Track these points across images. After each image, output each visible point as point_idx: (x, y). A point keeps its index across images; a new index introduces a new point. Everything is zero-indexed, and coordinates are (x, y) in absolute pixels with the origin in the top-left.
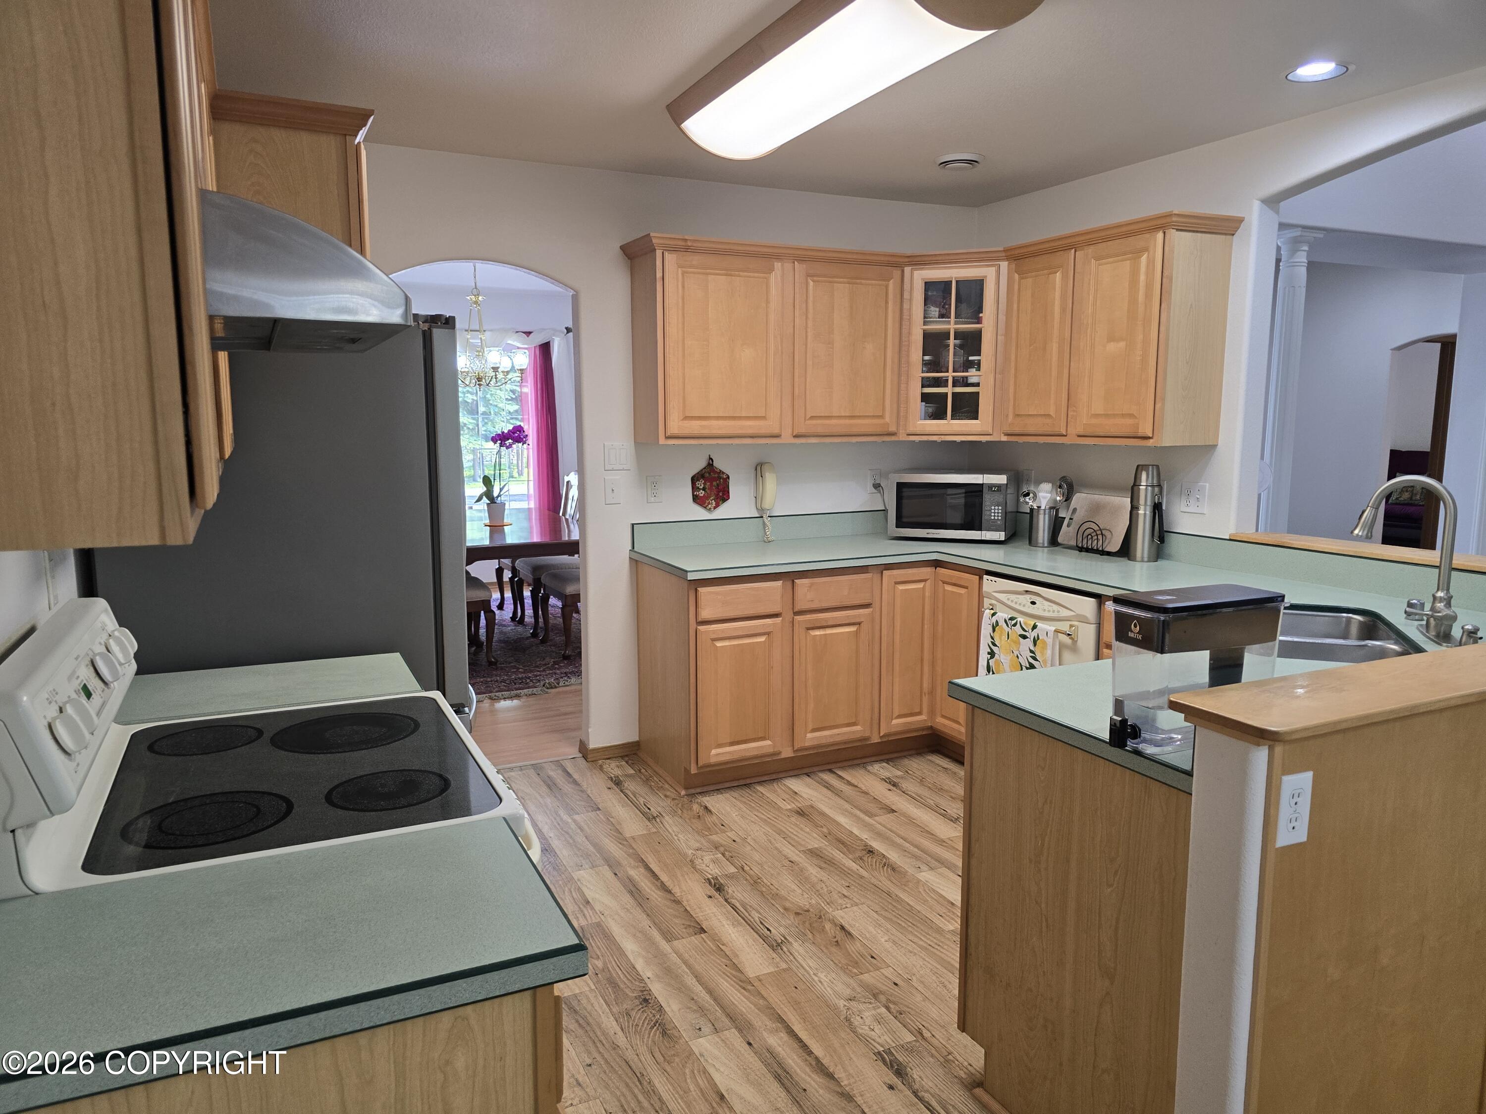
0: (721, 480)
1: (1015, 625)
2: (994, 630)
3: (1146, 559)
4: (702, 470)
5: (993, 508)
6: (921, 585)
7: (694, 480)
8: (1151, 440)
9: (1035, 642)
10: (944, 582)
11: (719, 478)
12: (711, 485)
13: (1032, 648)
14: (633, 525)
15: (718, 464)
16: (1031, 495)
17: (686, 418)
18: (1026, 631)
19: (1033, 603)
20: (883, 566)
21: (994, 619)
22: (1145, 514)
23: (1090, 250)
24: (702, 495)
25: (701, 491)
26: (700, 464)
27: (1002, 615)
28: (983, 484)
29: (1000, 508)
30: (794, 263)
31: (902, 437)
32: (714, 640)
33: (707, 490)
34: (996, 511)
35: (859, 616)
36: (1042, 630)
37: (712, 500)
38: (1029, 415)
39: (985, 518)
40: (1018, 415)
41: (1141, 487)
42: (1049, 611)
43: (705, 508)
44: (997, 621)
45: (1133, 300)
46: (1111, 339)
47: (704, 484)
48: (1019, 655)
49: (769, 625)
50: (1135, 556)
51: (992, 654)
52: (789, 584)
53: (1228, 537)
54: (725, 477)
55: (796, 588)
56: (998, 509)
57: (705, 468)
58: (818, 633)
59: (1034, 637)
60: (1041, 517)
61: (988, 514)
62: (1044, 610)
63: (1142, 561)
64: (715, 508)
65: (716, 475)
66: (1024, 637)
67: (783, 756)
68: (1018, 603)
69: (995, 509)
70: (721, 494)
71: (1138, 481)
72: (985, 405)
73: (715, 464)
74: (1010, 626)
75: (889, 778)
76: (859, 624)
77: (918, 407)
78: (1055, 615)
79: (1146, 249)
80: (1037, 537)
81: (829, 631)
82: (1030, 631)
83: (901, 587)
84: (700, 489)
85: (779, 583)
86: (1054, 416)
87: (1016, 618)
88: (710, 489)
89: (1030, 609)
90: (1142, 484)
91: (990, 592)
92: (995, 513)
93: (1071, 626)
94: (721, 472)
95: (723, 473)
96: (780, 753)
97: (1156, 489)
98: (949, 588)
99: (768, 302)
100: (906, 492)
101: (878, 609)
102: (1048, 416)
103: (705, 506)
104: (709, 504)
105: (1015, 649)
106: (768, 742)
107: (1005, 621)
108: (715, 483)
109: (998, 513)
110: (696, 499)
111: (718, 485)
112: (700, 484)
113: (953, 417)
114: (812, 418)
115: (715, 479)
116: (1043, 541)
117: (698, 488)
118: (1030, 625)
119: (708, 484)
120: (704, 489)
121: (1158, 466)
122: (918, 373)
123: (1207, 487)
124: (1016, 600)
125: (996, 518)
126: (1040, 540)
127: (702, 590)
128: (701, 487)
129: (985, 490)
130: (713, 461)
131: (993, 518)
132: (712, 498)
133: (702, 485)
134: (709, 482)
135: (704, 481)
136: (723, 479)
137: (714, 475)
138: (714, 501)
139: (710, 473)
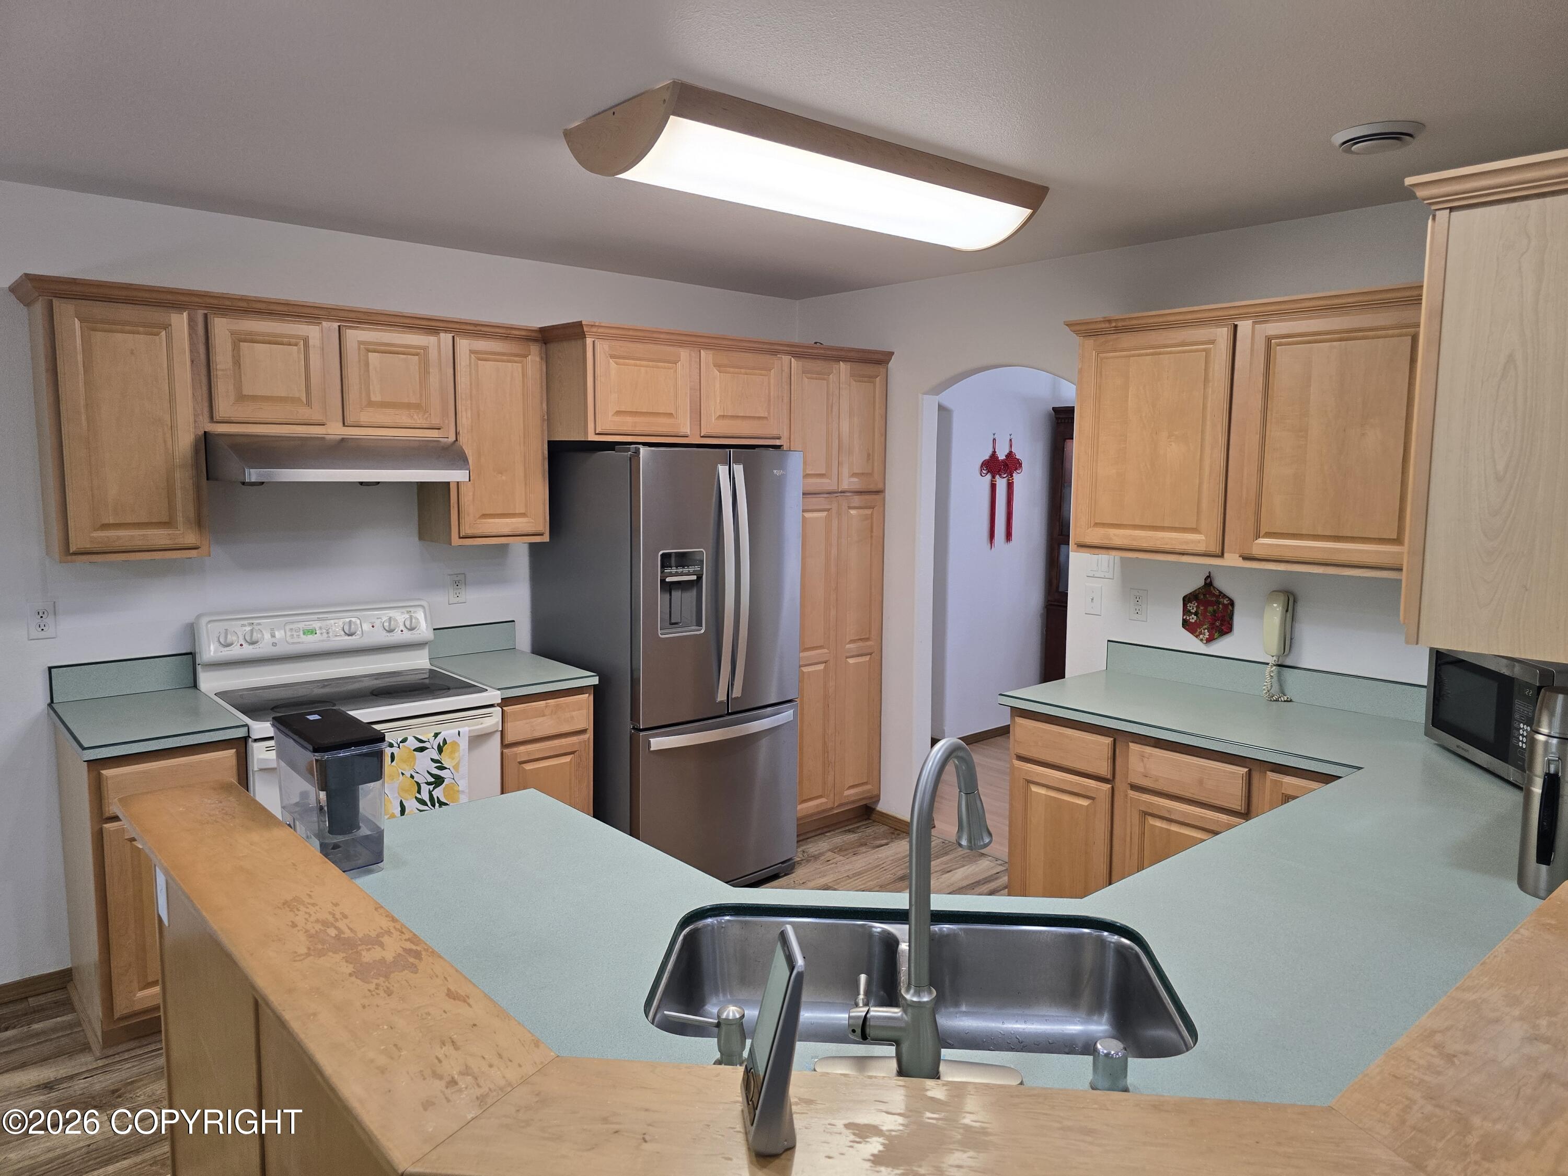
0: (1221, 606)
4: (1198, 589)
7: (1187, 600)
11: (1218, 603)
12: (1205, 610)
14: (1109, 643)
15: (1220, 586)
25: (1194, 616)
26: (1197, 583)
28: (1514, 678)
33: (1199, 615)
37: (1204, 630)
43: (1199, 638)
47: (1198, 607)
49: (1093, 788)
54: (1225, 602)
57: (1202, 587)
58: (1160, 824)
64: (1213, 641)
65: (1214, 599)
70: (1221, 624)
73: (1215, 584)
84: (1192, 613)
88: (1204, 614)
94: (1222, 595)
95: (1225, 596)
103: (1198, 635)
104: (1201, 633)
108: (1210, 609)
110: (1186, 624)
111: (1214, 611)
112: (1193, 607)
115: (1211, 603)
117: (1189, 611)
119: (1202, 608)
120: (1196, 614)
128: (1193, 611)
129: (1517, 689)
130: (1212, 582)
132: (1204, 627)
133: (1195, 609)
134: (1203, 606)
135: (1196, 604)
136: (1224, 604)
137: (1209, 599)
138: (1206, 631)
139: (1204, 595)
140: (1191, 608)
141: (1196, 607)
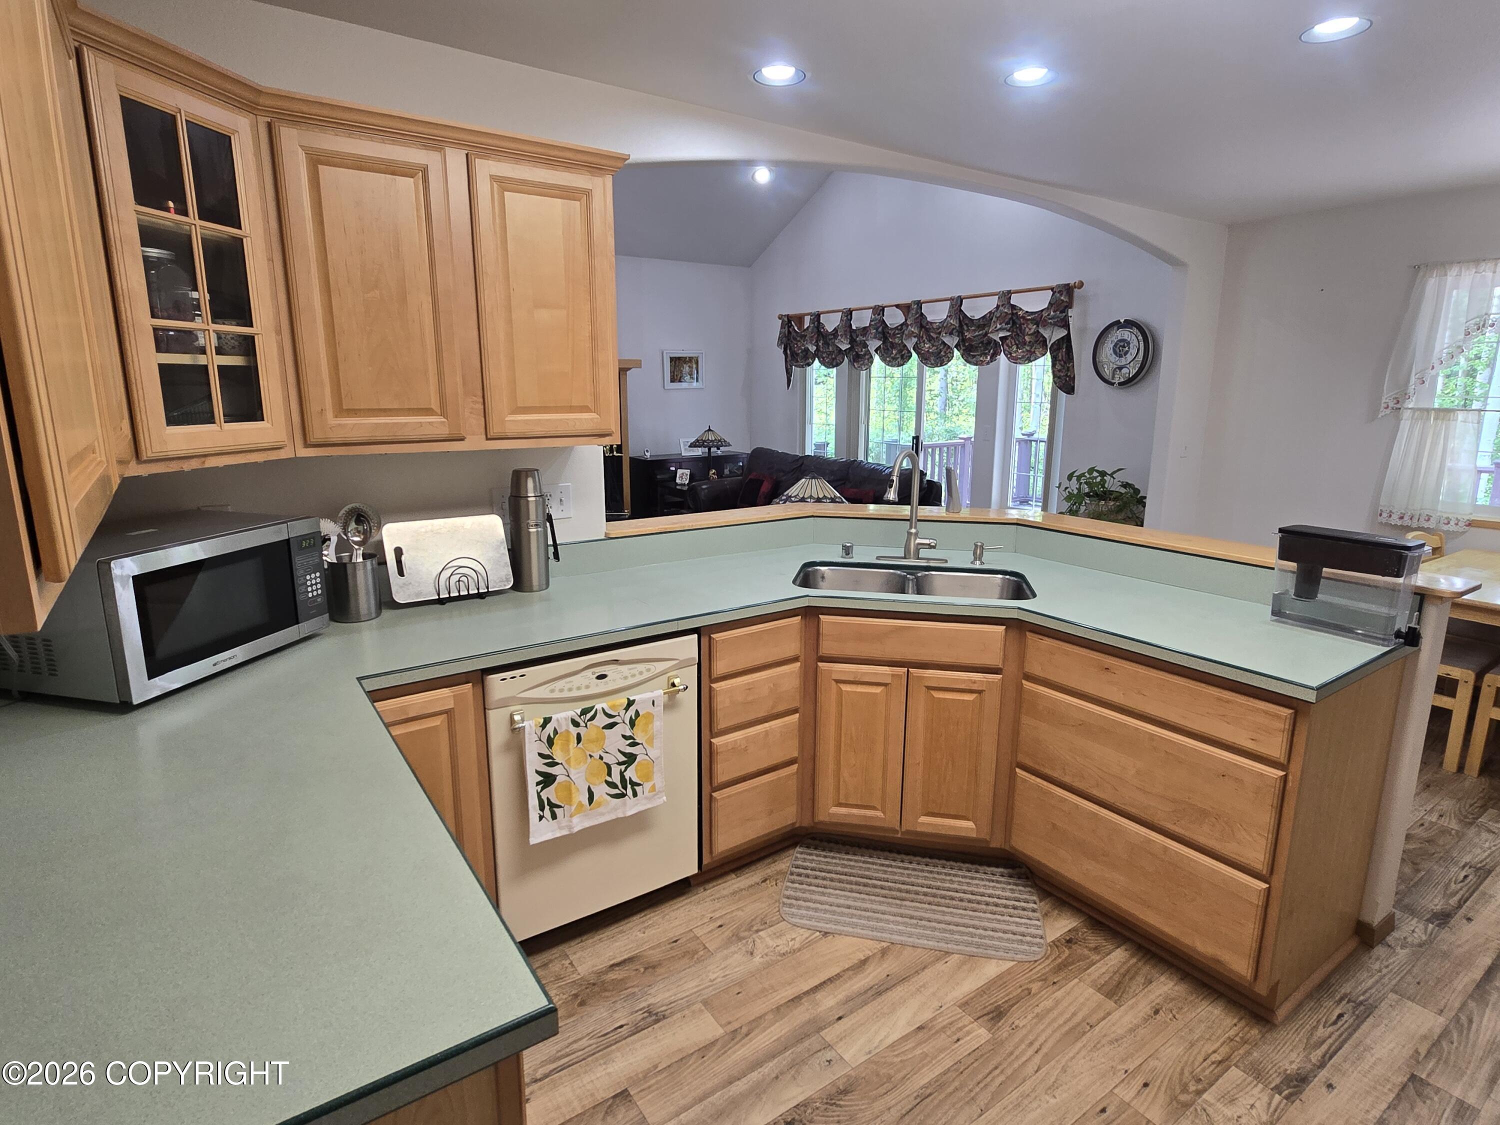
1: (592, 718)
2: (550, 744)
5: (308, 577)
9: (632, 723)
13: (628, 733)
18: (613, 717)
19: (602, 677)
21: (550, 729)
27: (562, 716)
28: (288, 539)
29: (318, 574)
34: (314, 581)
36: (643, 701)
38: (377, 410)
39: (300, 598)
40: (345, 411)
42: (633, 676)
44: (555, 730)
46: (541, 303)
48: (603, 755)
51: (547, 780)
56: (315, 578)
59: (631, 717)
61: (303, 590)
62: (626, 678)
66: (612, 726)
68: (575, 687)
69: (310, 579)
74: (582, 724)
78: (646, 675)
82: (622, 712)
87: (593, 707)
89: (604, 686)
91: (515, 694)
92: (312, 586)
93: (672, 678)
102: (429, 410)
105: (594, 749)
107: (572, 721)
109: (316, 584)
113: (228, 418)
118: (619, 705)
123: (571, 487)
124: (569, 686)
125: (315, 593)
129: (294, 548)
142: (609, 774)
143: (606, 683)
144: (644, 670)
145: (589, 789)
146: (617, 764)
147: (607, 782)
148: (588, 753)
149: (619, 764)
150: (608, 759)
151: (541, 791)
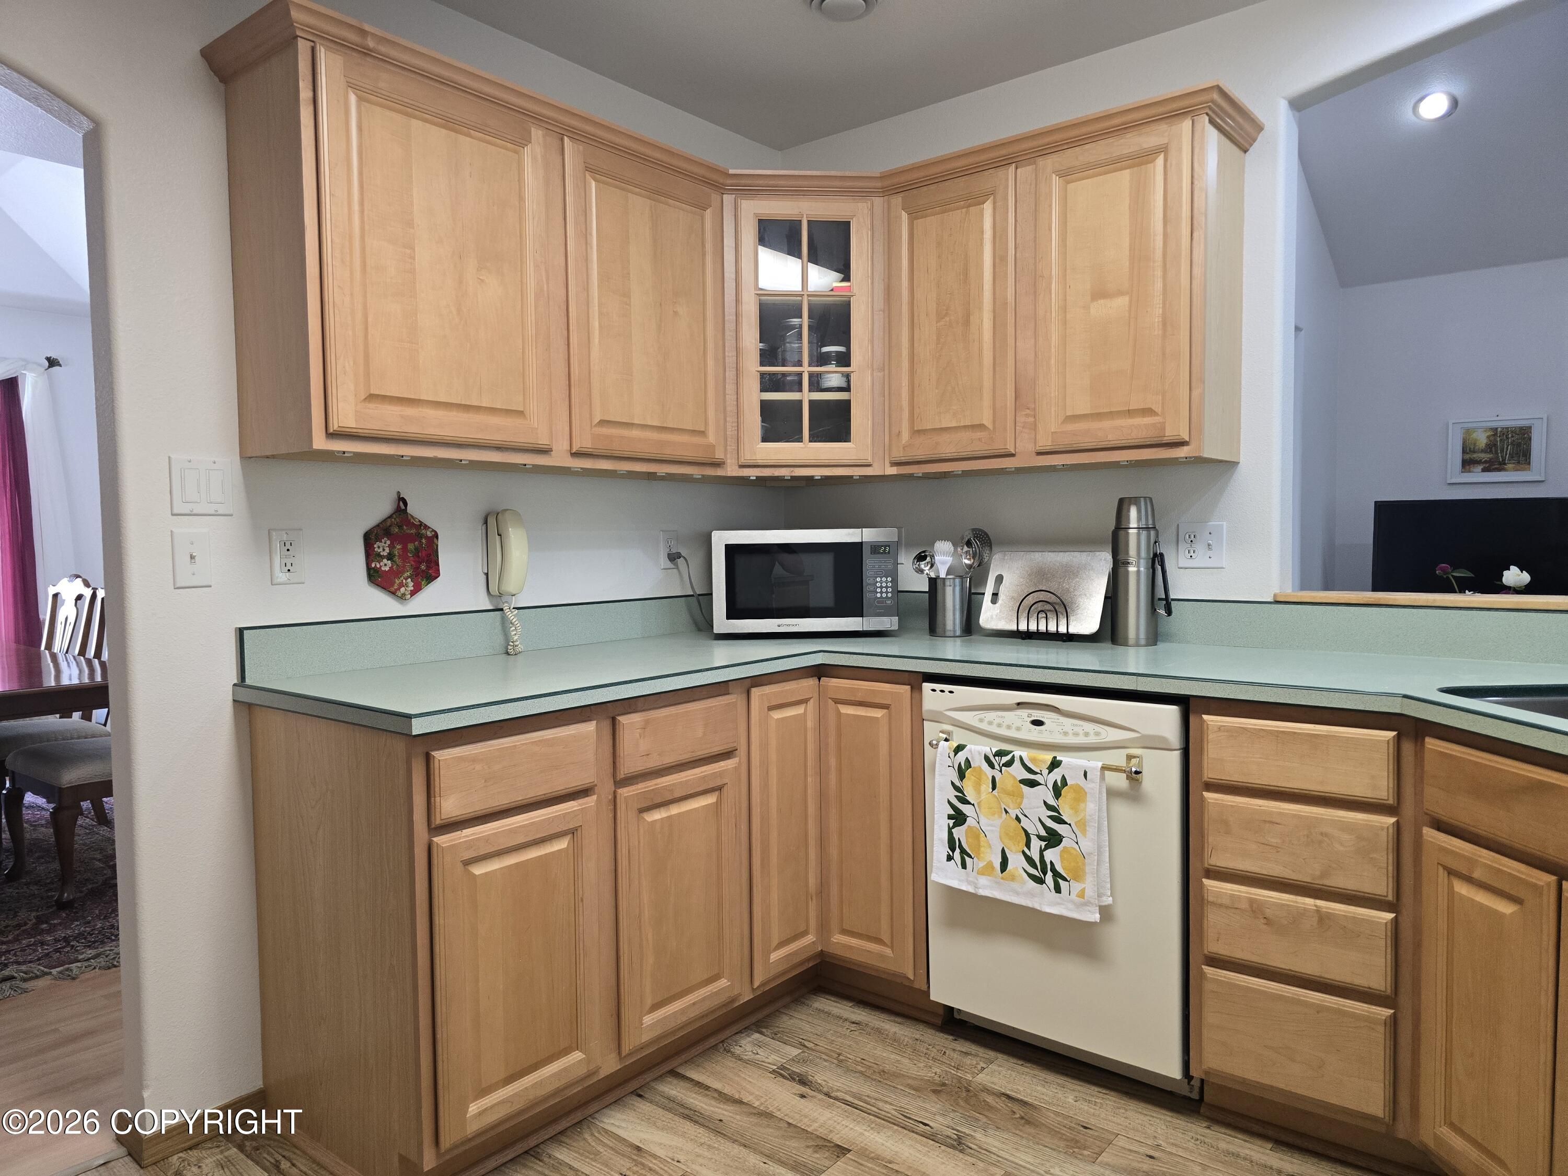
0: (424, 541)
1: (1009, 764)
2: (962, 775)
3: (1143, 642)
4: (385, 521)
5: (878, 579)
6: (799, 710)
7: (369, 539)
8: (1185, 448)
9: (1057, 792)
10: (837, 701)
11: (419, 536)
12: (405, 549)
13: (1052, 802)
14: (241, 632)
15: (416, 510)
16: (928, 559)
17: (371, 397)
18: (1033, 772)
20: (748, 681)
21: (961, 757)
22: (1138, 572)
23: (1049, 163)
24: (387, 569)
25: (385, 561)
26: (382, 509)
27: (978, 749)
28: (862, 543)
30: (562, 140)
31: (732, 470)
32: (467, 863)
33: (396, 558)
34: (884, 585)
35: (721, 774)
36: (1072, 768)
37: (406, 579)
38: (942, 429)
39: (867, 596)
40: (919, 432)
41: (1131, 531)
42: (1076, 734)
43: (393, 593)
44: (967, 761)
45: (1139, 232)
46: (1100, 294)
47: (391, 547)
48: (1021, 816)
49: (574, 814)
50: (1126, 638)
51: (958, 818)
52: (607, 724)
53: (1270, 599)
54: (429, 534)
55: (620, 733)
56: (887, 582)
57: (390, 517)
58: (657, 816)
59: (1056, 782)
60: (949, 590)
61: (872, 589)
62: (1066, 734)
63: (1137, 645)
64: (413, 593)
65: (413, 531)
66: (1032, 784)
67: (603, 1074)
68: (1005, 724)
69: (881, 582)
70: (423, 567)
71: (1124, 519)
72: (859, 419)
73: (408, 511)
74: (997, 767)
75: (783, 1067)
76: (719, 789)
77: (753, 421)
78: (1093, 740)
79: (1164, 150)
80: (945, 625)
81: (675, 810)
82: (1045, 772)
83: (777, 715)
84: (382, 557)
85: (589, 728)
86: (990, 426)
87: (1012, 752)
88: (404, 557)
89: (1035, 734)
90: (1131, 526)
91: (943, 710)
92: (881, 587)
93: (1130, 757)
94: (422, 525)
95: (426, 527)
96: (598, 1069)
97: (1153, 533)
98: (846, 710)
99: (521, 199)
100: (740, 560)
101: (744, 760)
102: (981, 427)
103: (392, 589)
104: (401, 585)
105: (1011, 805)
106: (577, 1056)
107: (987, 759)
108: (411, 546)
109: (887, 587)
110: (375, 577)
111: (416, 549)
112: (382, 547)
113: (813, 439)
114: (603, 423)
115: (412, 538)
116: (954, 627)
117: (379, 555)
118: (1043, 761)
119: (399, 547)
120: (390, 557)
121: (1151, 499)
122: (753, 367)
123: (1225, 527)
124: (998, 720)
125: (884, 595)
126: (949, 625)
127: (441, 755)
128: (385, 554)
129: (866, 551)
130: (405, 504)
131: (879, 595)
132: (406, 575)
133: (387, 550)
134: (399, 543)
135: (388, 542)
136: (427, 538)
137: (408, 531)
138: (409, 580)
139: (400, 527)
140: (381, 549)
141: (389, 546)
142: (1028, 845)
143: (1040, 732)
144: (1092, 732)
145: (1003, 851)
146: (1036, 835)
147: (1024, 852)
148: (1003, 806)
149: (1040, 838)
150: (1025, 823)
151: (953, 827)
